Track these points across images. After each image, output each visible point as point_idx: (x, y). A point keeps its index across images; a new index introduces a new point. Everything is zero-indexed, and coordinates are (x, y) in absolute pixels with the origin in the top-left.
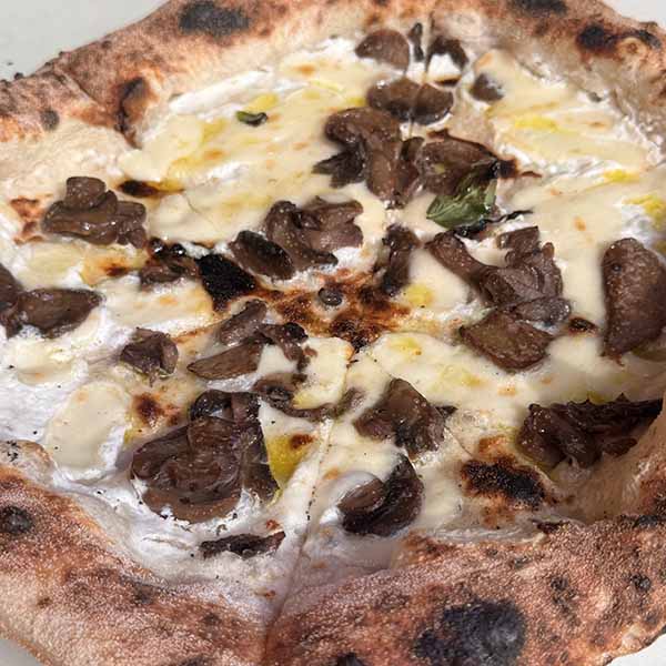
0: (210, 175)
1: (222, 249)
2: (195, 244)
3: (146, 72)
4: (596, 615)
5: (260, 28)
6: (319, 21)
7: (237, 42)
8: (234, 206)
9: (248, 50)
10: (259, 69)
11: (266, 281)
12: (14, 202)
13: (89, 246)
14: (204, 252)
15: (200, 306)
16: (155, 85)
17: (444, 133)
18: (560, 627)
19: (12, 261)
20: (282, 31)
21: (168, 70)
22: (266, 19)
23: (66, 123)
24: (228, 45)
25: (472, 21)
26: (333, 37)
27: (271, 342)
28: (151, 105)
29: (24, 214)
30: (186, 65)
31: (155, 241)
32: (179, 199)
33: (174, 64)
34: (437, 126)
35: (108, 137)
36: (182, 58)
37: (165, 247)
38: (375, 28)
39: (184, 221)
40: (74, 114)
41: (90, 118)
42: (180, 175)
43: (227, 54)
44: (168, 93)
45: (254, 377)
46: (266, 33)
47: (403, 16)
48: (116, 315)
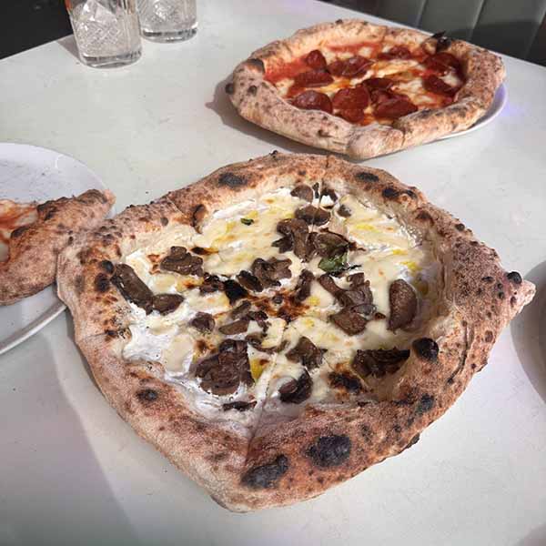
0: (230, 245)
1: (234, 278)
2: (223, 275)
3: (204, 202)
4: (379, 441)
5: (252, 184)
6: (276, 181)
7: (242, 190)
8: (239, 260)
9: (246, 193)
10: (251, 200)
11: (251, 292)
12: (149, 256)
13: (179, 275)
14: (226, 279)
15: (224, 303)
16: (208, 207)
17: (326, 230)
18: (365, 446)
19: (149, 281)
20: (260, 185)
21: (213, 201)
22: (254, 181)
23: (171, 223)
24: (239, 191)
25: (339, 182)
26: (282, 187)
27: (253, 319)
28: (206, 216)
29: (154, 261)
30: (220, 199)
31: (207, 274)
32: (216, 256)
33: (216, 199)
34: (323, 227)
35: (188, 229)
36: (219, 196)
37: (211, 276)
38: (299, 184)
39: (218, 266)
40: (174, 219)
41: (181, 221)
42: (217, 246)
43: (238, 194)
44: (213, 210)
45: (245, 334)
46: (254, 186)
47: (311, 180)
48: (190, 306)
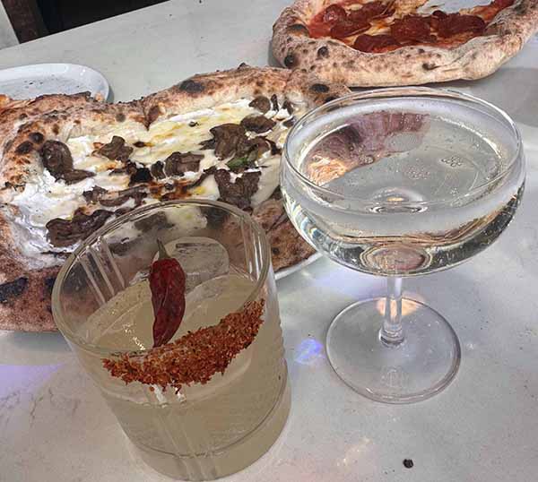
0: (165, 141)
2: (141, 163)
3: (160, 104)
6: (237, 91)
7: (199, 96)
9: (204, 100)
11: (155, 179)
12: (95, 144)
13: (108, 160)
15: (125, 183)
16: (163, 109)
17: (264, 138)
21: (170, 104)
22: (212, 88)
23: (128, 120)
24: (196, 97)
26: (243, 98)
28: (160, 117)
29: (97, 147)
30: (178, 103)
31: (130, 161)
32: (148, 148)
33: (173, 102)
34: (263, 135)
35: (139, 126)
36: (177, 101)
38: (258, 95)
40: (131, 117)
41: (137, 119)
43: (195, 101)
45: (118, 208)
46: (211, 94)
47: (269, 91)
